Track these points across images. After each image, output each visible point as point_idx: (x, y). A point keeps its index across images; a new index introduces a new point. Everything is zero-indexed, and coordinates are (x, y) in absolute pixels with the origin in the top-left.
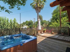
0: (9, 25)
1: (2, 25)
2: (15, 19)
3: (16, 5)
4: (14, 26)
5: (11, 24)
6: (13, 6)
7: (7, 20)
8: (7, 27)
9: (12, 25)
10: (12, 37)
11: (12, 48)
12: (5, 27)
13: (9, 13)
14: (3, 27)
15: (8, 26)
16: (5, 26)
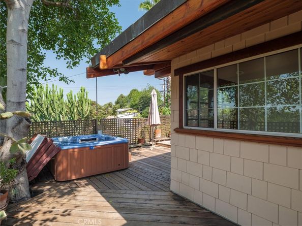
0: (65, 110)
1: (45, 112)
2: (83, 90)
3: (85, 56)
4: (79, 114)
5: (70, 109)
6: (77, 60)
7: (59, 94)
8: (59, 117)
9: (75, 110)
10: (76, 140)
11: (76, 150)
12: (53, 117)
13: (67, 83)
14: (46, 118)
15: (61, 113)
16: (53, 114)
